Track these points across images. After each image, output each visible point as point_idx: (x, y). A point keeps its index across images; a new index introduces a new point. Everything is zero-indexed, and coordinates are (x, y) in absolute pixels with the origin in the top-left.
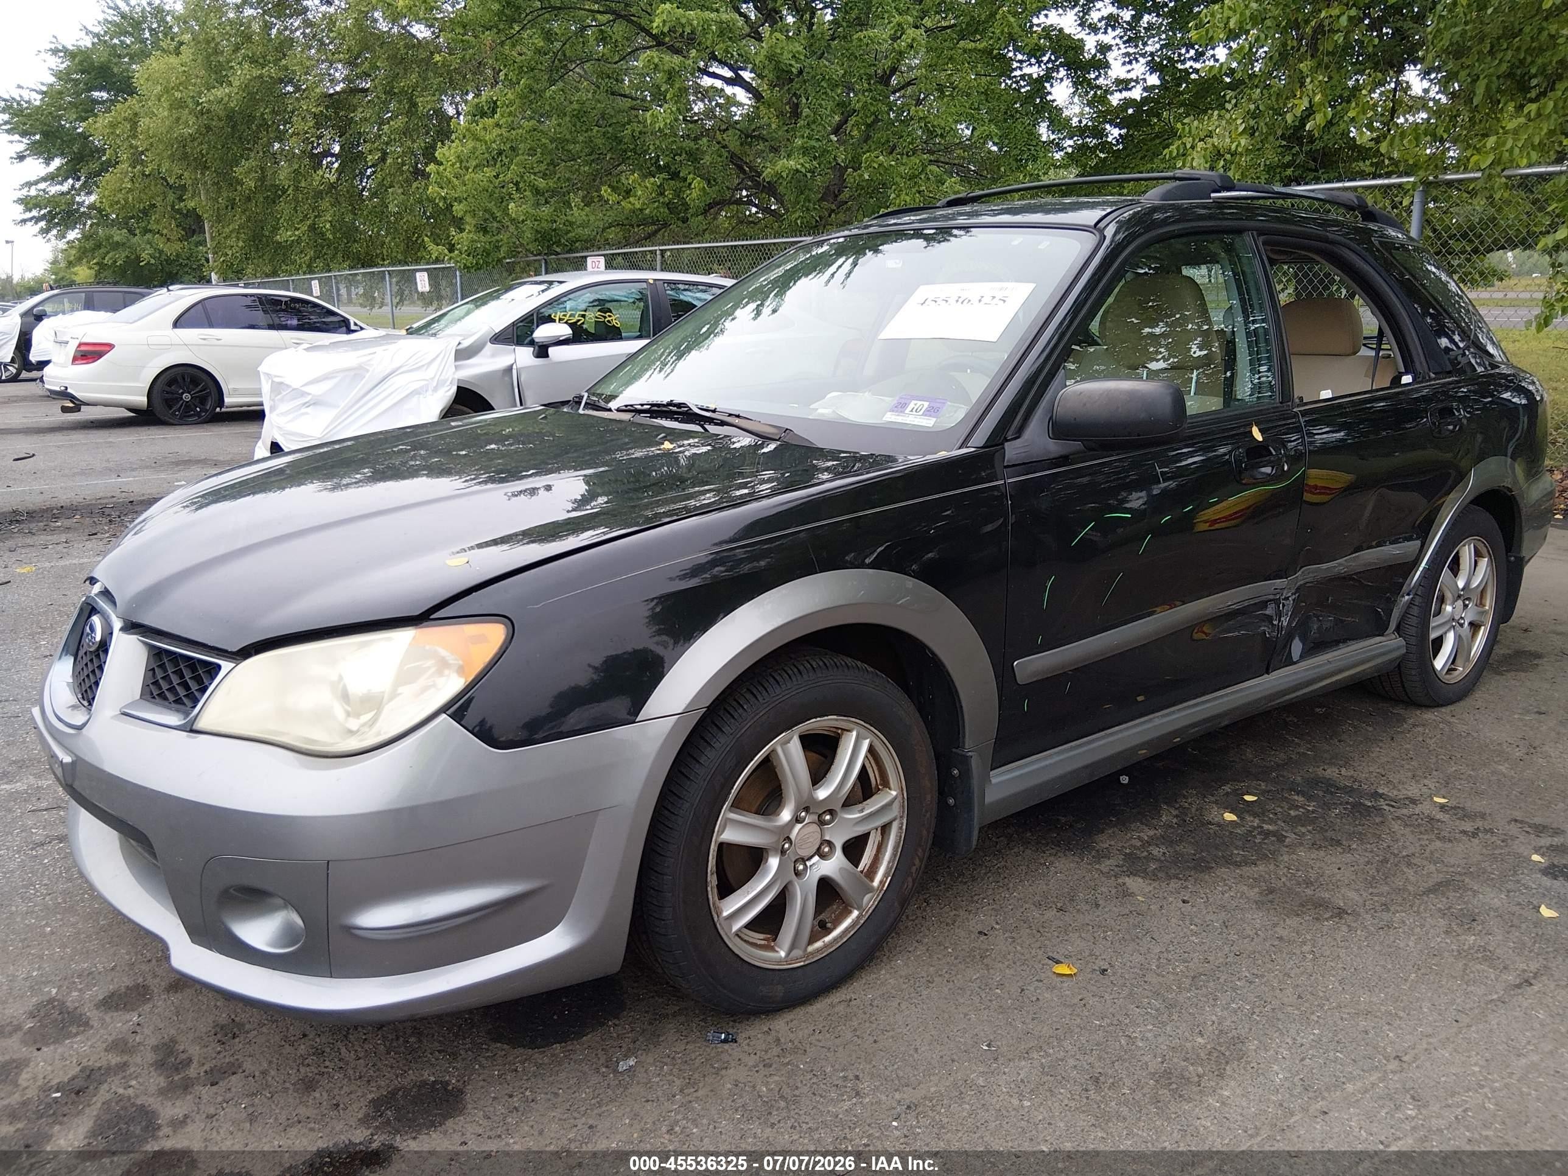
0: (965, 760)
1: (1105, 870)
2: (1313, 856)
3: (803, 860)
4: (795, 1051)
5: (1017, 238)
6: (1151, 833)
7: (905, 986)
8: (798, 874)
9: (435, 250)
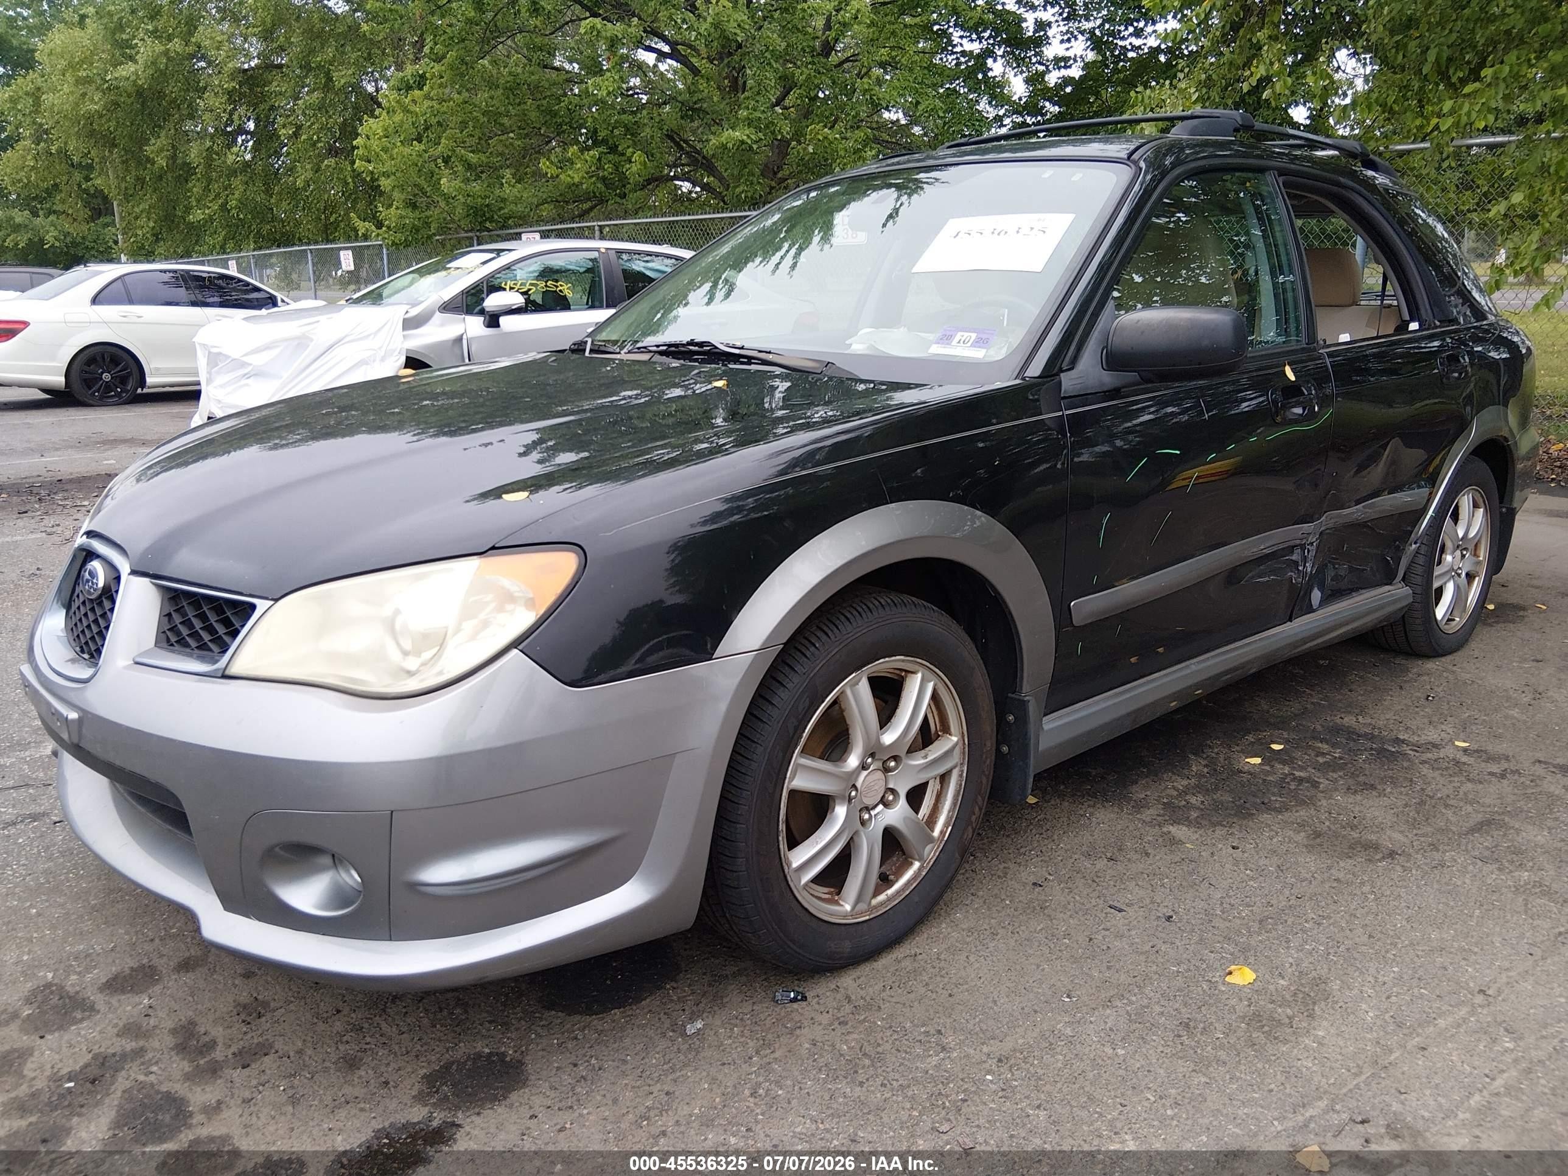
0: (1023, 704)
1: (1148, 819)
2: (1350, 800)
3: (868, 809)
4: (868, 1007)
5: (1047, 171)
6: (1185, 782)
7: (968, 940)
8: (863, 823)
9: (362, 226)
